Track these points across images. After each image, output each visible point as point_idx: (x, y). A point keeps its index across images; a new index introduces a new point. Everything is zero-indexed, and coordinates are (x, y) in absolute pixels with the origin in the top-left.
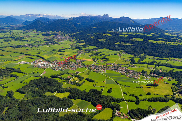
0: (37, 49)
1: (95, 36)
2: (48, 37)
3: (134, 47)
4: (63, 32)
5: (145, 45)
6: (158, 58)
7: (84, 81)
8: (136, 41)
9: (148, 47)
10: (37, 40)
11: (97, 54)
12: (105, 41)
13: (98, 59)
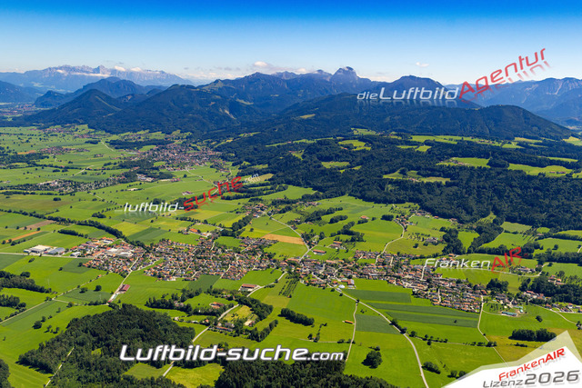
0: (95, 200)
1: (310, 150)
2: (132, 153)
3: (454, 189)
4: (187, 134)
5: (495, 181)
6: (546, 230)
7: (276, 322)
8: (463, 168)
9: (508, 189)
10: (92, 166)
11: (320, 219)
12: (348, 167)
13: (321, 238)
